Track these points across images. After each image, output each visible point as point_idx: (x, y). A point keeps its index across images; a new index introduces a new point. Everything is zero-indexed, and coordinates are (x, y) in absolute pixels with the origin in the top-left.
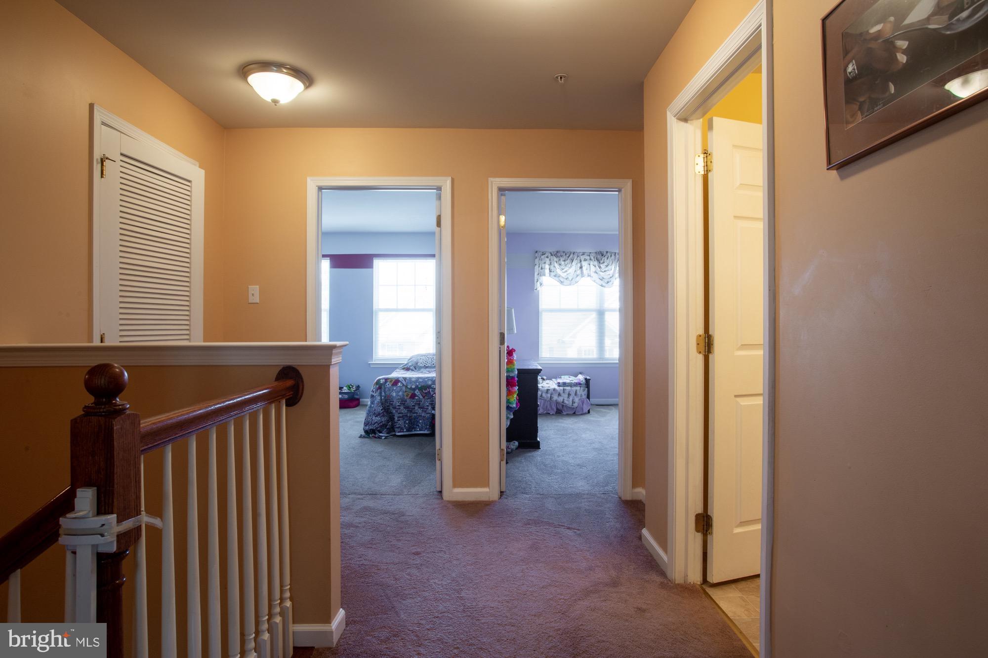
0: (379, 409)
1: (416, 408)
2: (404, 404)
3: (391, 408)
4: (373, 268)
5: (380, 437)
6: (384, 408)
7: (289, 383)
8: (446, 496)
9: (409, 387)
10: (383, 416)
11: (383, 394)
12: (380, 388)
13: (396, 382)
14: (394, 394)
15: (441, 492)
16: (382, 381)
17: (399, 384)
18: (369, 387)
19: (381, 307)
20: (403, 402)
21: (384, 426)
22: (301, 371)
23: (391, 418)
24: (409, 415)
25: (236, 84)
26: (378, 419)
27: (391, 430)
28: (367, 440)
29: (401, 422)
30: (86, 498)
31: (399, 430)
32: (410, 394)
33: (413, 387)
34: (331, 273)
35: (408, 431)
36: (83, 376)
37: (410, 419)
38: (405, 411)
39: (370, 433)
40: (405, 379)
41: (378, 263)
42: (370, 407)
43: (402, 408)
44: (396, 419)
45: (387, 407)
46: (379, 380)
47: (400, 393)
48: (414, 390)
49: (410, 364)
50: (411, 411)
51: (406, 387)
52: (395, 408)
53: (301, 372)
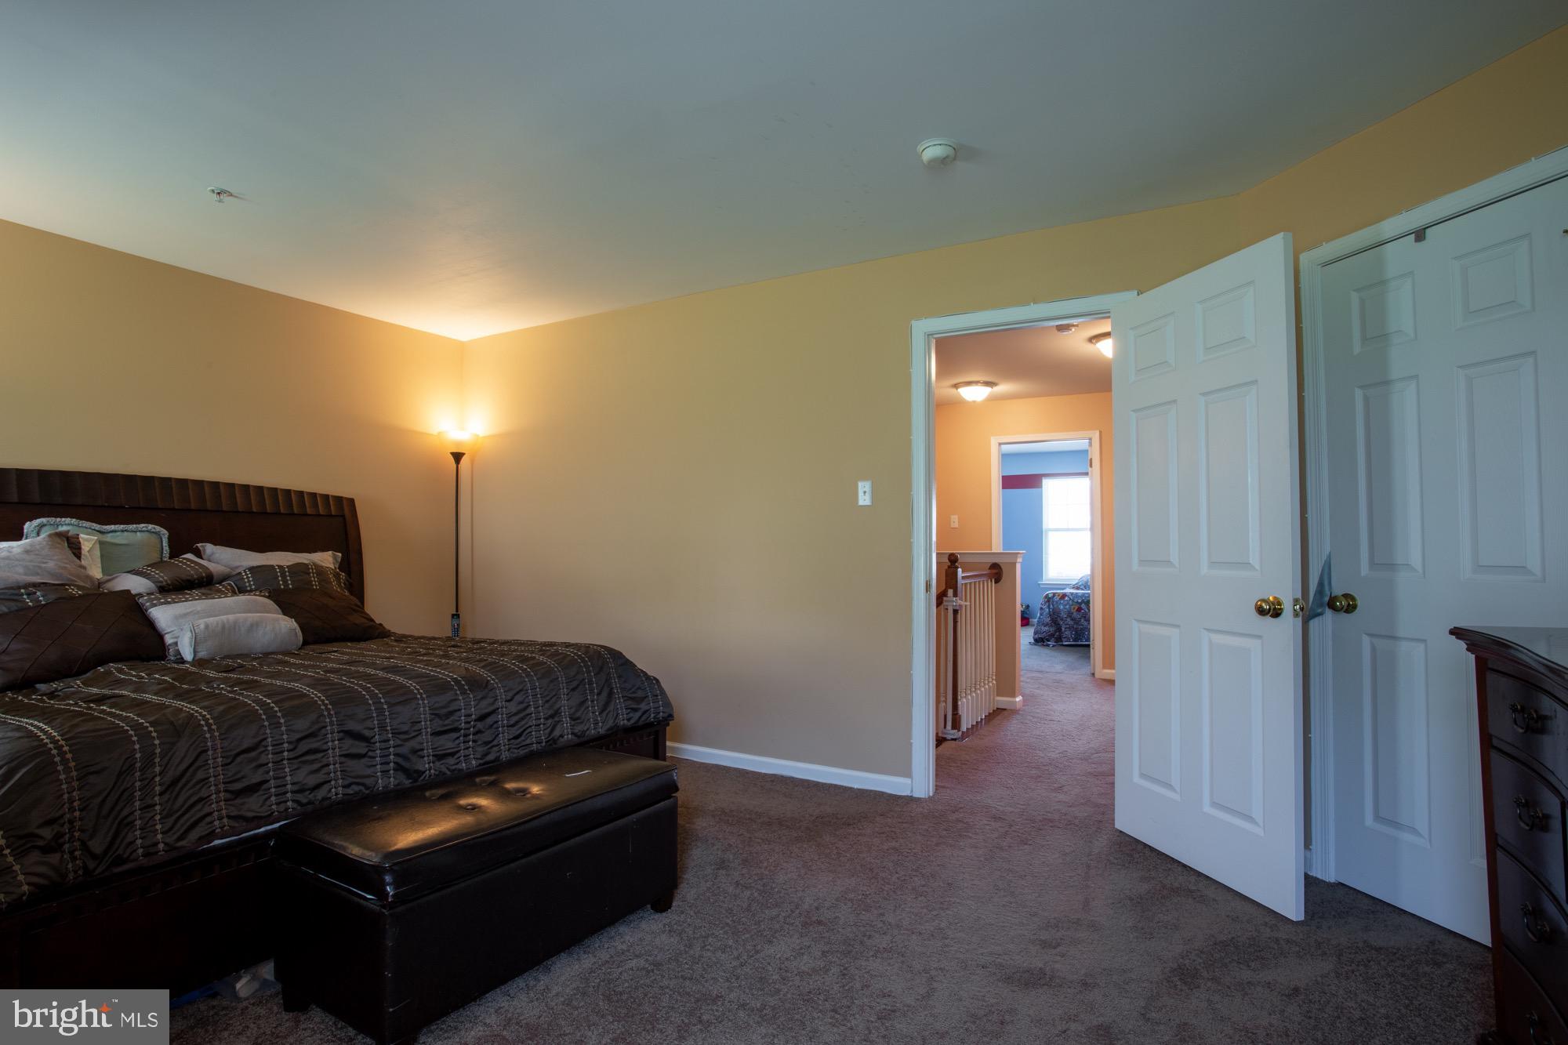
0: (1048, 620)
1: (1082, 620)
2: (1071, 617)
3: (1059, 619)
4: (1041, 487)
5: (1048, 645)
6: (1052, 620)
7: (994, 571)
8: (1097, 675)
9: (1075, 601)
10: (1051, 626)
11: (1051, 606)
12: (1048, 601)
13: (1064, 595)
14: (1062, 607)
15: (1093, 674)
16: (1050, 596)
17: (1066, 598)
18: (1037, 603)
19: (1050, 527)
20: (1070, 614)
21: (1052, 635)
22: (1001, 565)
23: (1059, 629)
24: (1075, 626)
25: (953, 391)
26: (1047, 628)
27: (1059, 639)
28: (1036, 647)
29: (1068, 633)
30: (950, 592)
31: (1065, 640)
32: (1076, 608)
33: (1080, 601)
34: (1003, 492)
35: (1074, 641)
36: (947, 556)
37: (1076, 630)
38: (1071, 623)
39: (1040, 641)
40: (1072, 594)
41: (1047, 483)
42: (1039, 618)
43: (1069, 619)
44: (1063, 629)
45: (1055, 618)
46: (1047, 595)
47: (1067, 607)
48: (1080, 603)
49: (1080, 584)
50: (1077, 624)
51: (1073, 601)
52: (1062, 620)
53: (1002, 567)
